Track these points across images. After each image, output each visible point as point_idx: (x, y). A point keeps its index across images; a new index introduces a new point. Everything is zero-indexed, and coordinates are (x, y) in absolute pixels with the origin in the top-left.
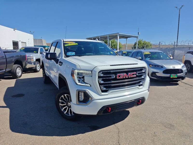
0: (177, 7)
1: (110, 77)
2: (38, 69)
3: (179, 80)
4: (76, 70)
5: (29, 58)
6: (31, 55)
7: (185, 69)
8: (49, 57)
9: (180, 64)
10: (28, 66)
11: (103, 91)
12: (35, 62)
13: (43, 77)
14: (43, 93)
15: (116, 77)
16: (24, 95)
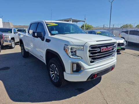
0: (109, 1)
1: (96, 50)
2: (13, 46)
3: (120, 51)
4: (69, 46)
5: (5, 37)
6: (7, 35)
7: (125, 43)
8: (36, 35)
9: (123, 40)
10: (5, 44)
11: (91, 62)
12: (10, 40)
13: (22, 53)
14: (25, 65)
15: (100, 50)
16: (10, 68)
